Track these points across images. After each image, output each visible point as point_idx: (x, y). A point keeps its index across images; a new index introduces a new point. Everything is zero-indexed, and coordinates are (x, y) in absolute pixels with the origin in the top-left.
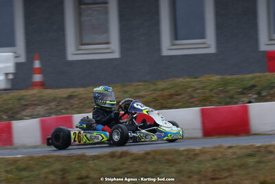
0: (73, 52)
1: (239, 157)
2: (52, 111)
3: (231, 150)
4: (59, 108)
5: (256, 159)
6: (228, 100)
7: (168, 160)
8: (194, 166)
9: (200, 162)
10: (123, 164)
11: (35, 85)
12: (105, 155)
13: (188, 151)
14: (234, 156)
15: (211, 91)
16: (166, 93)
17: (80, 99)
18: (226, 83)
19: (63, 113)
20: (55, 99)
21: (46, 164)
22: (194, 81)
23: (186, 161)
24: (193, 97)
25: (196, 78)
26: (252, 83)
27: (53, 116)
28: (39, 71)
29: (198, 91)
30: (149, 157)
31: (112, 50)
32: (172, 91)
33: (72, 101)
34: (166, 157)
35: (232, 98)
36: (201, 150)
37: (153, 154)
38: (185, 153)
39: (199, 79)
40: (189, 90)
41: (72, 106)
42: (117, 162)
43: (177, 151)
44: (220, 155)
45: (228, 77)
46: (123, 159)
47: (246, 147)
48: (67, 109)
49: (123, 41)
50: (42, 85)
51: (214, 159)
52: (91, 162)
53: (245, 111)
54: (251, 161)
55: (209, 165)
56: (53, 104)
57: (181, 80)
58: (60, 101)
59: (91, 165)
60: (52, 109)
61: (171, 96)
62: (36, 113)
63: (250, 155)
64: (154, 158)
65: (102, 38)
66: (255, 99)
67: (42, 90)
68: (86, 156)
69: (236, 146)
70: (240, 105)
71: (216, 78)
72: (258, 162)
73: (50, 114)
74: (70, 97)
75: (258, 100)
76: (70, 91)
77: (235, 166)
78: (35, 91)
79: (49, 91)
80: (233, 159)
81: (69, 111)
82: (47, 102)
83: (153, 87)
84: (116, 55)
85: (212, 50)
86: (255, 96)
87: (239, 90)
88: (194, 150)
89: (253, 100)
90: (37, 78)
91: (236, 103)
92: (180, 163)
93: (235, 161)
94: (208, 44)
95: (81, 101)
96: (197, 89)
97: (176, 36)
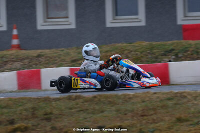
0: (41, 24)
1: (161, 100)
2: (26, 66)
3: (156, 95)
4: (31, 64)
5: (174, 102)
6: (154, 59)
7: (110, 102)
8: (129, 107)
9: (133, 104)
10: (77, 104)
11: (13, 47)
12: (64, 98)
13: (125, 95)
14: (158, 100)
15: (141, 53)
16: (109, 54)
17: (46, 57)
18: (152, 48)
19: (33, 68)
20: (27, 58)
21: (21, 104)
22: (129, 46)
23: (123, 103)
24: (128, 57)
25: (130, 43)
26: (171, 47)
27: (26, 70)
28: (17, 37)
29: (132, 53)
30: (97, 99)
31: (70, 22)
32: (113, 53)
33: (40, 59)
34: (110, 100)
35: (156, 58)
36: (134, 95)
37: (98, 97)
38: (122, 97)
39: (132, 44)
40: (126, 52)
41: (40, 63)
42: (72, 103)
43: (116, 96)
44: (147, 99)
45: (154, 43)
46: (77, 101)
47: (167, 93)
48: (36, 65)
49: (78, 16)
50: (19, 47)
51: (143, 102)
52: (53, 103)
53: (166, 67)
54: (170, 103)
55: (139, 106)
56: (26, 61)
57: (120, 44)
58: (32, 59)
59: (54, 105)
60: (26, 64)
62: (14, 67)
63: (169, 99)
64: (99, 100)
65: (63, 14)
66: (174, 59)
67: (19, 51)
68: (50, 98)
69: (160, 93)
70: (163, 63)
71: (145, 43)
72: (176, 104)
73: (24, 68)
74: (39, 56)
75: (175, 60)
76: (39, 51)
77: (158, 107)
78: (14, 51)
79: (24, 52)
80: (157, 101)
81: (38, 66)
82: (22, 59)
84: (73, 26)
85: (143, 24)
86: (173, 57)
87: (162, 53)
88: (129, 95)
89: (172, 60)
90: (15, 42)
91: (160, 62)
92: (118, 104)
93: (158, 103)
94: (140, 19)
95: (47, 59)
96: (132, 51)
97: (116, 13)
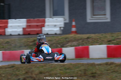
0: (90, 19)
2: (80, 44)
4: (83, 43)
10: (111, 68)
11: (73, 32)
12: (103, 64)
17: (93, 39)
19: (85, 45)
20: (81, 39)
21: (77, 67)
27: (80, 46)
28: (75, 26)
31: (107, 18)
33: (89, 40)
41: (89, 42)
42: (109, 67)
46: (112, 66)
48: (86, 43)
49: (112, 14)
50: (76, 32)
56: (80, 41)
58: (83, 40)
59: (98, 68)
62: (73, 45)
65: (102, 13)
67: (76, 35)
68: (95, 64)
73: (79, 45)
74: (88, 38)
76: (88, 35)
78: (73, 35)
79: (79, 35)
82: (78, 40)
84: (109, 20)
90: (74, 29)
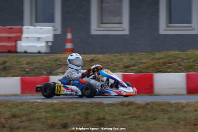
0: (95, 29)
7: (163, 109)
8: (181, 115)
9: (186, 112)
10: (130, 110)
11: (67, 50)
12: (116, 104)
13: (177, 103)
15: (194, 61)
16: (161, 61)
17: (100, 62)
21: (74, 108)
22: (182, 54)
23: (176, 111)
24: (181, 65)
25: (184, 51)
28: (71, 41)
29: (185, 61)
30: (149, 106)
31: (123, 28)
32: (166, 60)
33: (93, 63)
34: (162, 107)
36: (186, 104)
37: (152, 104)
38: (175, 105)
40: (178, 60)
42: (126, 109)
43: (169, 104)
46: (130, 107)
49: (132, 22)
51: (196, 111)
52: (107, 108)
55: (192, 115)
57: (173, 52)
58: (85, 64)
59: (107, 110)
61: (165, 63)
64: (152, 107)
65: (117, 19)
68: (103, 104)
74: (92, 61)
76: (92, 56)
78: (67, 55)
83: (152, 57)
84: (126, 32)
85: (196, 32)
88: (182, 103)
90: (69, 46)
92: (171, 112)
94: (193, 28)
96: (184, 60)
